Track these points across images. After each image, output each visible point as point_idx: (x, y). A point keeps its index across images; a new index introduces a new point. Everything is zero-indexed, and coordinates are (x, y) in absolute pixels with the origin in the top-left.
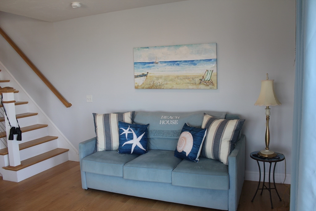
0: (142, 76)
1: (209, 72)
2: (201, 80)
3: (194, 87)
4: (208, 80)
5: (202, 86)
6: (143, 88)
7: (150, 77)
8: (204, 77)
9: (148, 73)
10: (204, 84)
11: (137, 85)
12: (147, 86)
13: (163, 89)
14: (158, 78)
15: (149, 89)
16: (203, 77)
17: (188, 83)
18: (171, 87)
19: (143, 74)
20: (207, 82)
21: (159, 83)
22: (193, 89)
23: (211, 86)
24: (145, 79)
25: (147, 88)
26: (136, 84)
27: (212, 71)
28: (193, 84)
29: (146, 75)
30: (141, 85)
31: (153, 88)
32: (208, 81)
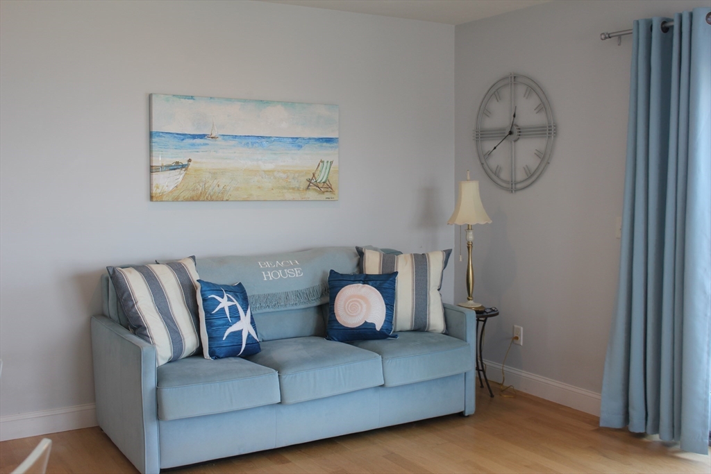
0: (175, 169)
1: (325, 164)
2: (310, 181)
3: (297, 196)
4: (323, 181)
5: (312, 195)
6: (176, 200)
7: (196, 170)
8: (316, 175)
9: (190, 161)
10: (315, 190)
11: (159, 191)
12: (188, 194)
13: (227, 200)
14: (214, 174)
15: (194, 200)
16: (314, 175)
17: (284, 188)
18: (246, 197)
19: (177, 163)
20: (320, 185)
21: (218, 185)
22: (293, 200)
23: (327, 195)
24: (181, 176)
25: (187, 200)
26: (158, 188)
27: (331, 163)
28: (293, 189)
29: (183, 166)
30: (171, 192)
31: (202, 198)
32: (324, 183)
